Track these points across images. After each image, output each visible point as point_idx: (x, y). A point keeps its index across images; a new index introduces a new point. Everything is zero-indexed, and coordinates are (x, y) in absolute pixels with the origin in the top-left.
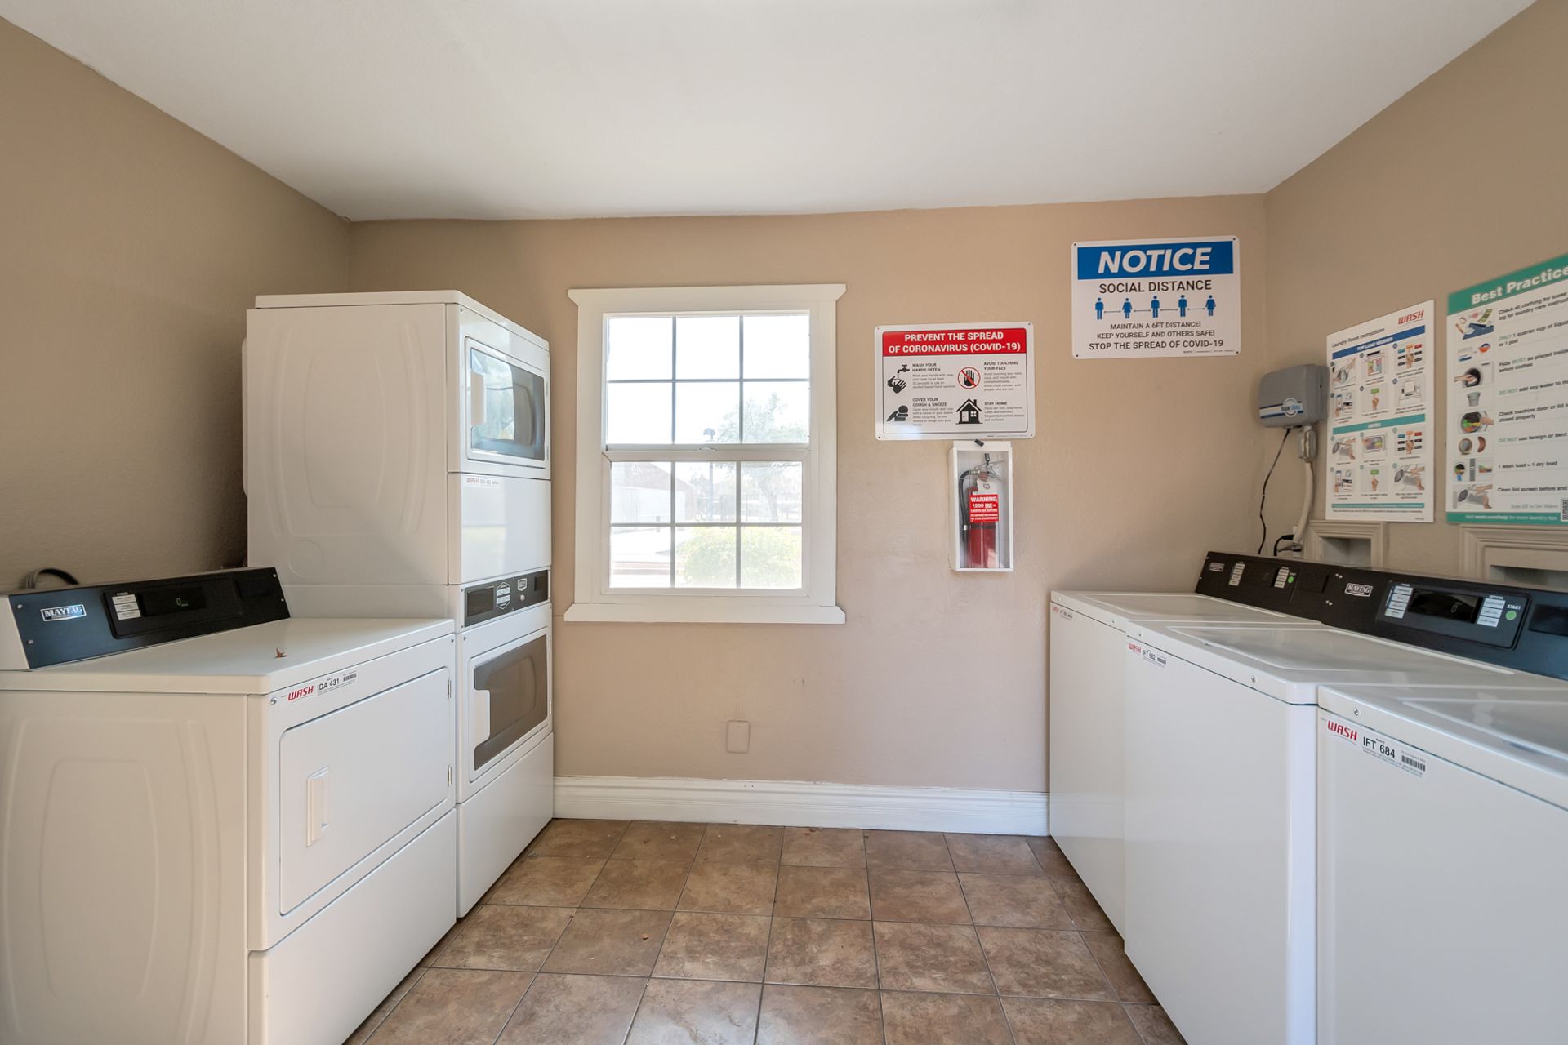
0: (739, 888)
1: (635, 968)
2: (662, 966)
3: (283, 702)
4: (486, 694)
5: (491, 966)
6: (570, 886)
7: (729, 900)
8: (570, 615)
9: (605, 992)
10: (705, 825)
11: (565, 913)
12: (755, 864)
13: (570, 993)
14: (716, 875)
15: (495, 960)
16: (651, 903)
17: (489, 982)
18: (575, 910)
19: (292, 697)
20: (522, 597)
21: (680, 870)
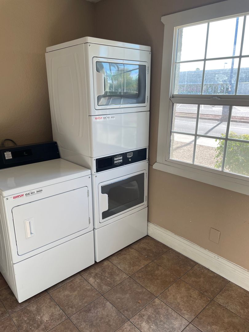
0: (187, 301)
1: (128, 313)
2: (136, 318)
3: (11, 199)
4: (106, 196)
5: (93, 285)
6: (133, 266)
7: (179, 304)
8: (155, 166)
9: (113, 316)
10: (196, 263)
11: (125, 276)
12: (202, 294)
13: (104, 309)
14: (183, 289)
15: (96, 283)
16: (152, 289)
17: (89, 290)
18: (128, 277)
19: (14, 198)
20: (130, 160)
21: (172, 279)
